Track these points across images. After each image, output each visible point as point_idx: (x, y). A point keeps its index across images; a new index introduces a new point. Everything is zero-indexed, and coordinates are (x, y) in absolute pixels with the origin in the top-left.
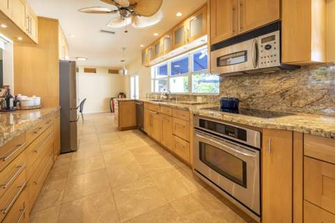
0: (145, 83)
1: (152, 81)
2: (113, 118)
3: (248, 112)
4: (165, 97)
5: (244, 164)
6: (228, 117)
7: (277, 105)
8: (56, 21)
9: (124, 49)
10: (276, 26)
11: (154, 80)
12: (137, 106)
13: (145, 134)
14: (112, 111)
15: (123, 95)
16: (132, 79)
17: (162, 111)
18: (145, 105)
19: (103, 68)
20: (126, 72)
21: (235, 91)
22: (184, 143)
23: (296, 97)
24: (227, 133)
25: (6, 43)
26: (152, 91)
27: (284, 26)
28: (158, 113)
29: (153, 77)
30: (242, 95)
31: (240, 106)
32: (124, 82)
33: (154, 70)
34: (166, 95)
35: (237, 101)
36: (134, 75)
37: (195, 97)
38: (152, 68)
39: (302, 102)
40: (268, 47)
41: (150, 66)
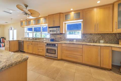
1: (25, 33)
3: (55, 41)
4: (32, 39)
5: (55, 50)
6: (53, 42)
7: (59, 40)
9: (12, 19)
11: (26, 33)
12: (19, 42)
16: (11, 32)
17: (33, 43)
18: (24, 42)
21: (53, 37)
22: (42, 51)
23: (62, 38)
24: (52, 45)
26: (25, 37)
27: (60, 27)
28: (32, 44)
29: (25, 31)
30: (54, 38)
31: (54, 40)
33: (26, 29)
34: (33, 38)
35: (54, 39)
37: (43, 39)
40: (58, 30)
41: (24, 27)
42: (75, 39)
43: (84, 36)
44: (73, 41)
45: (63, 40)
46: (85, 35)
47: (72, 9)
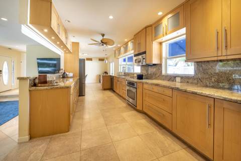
0: (117, 67)
1: (120, 66)
2: (100, 85)
4: (124, 74)
5: (134, 93)
8: (78, 43)
10: (145, 53)
12: (111, 78)
13: (114, 91)
14: (100, 82)
15: (106, 73)
16: (111, 64)
19: (96, 58)
20: (107, 61)
25: (62, 53)
26: (120, 71)
29: (120, 64)
32: (107, 66)
33: (121, 60)
36: (112, 62)
38: (120, 59)
39: (157, 76)
40: (144, 59)
41: (118, 58)
42: (178, 76)
43: (201, 69)
44: (175, 81)
45: (158, 76)
46: (203, 66)
47: (160, 14)
